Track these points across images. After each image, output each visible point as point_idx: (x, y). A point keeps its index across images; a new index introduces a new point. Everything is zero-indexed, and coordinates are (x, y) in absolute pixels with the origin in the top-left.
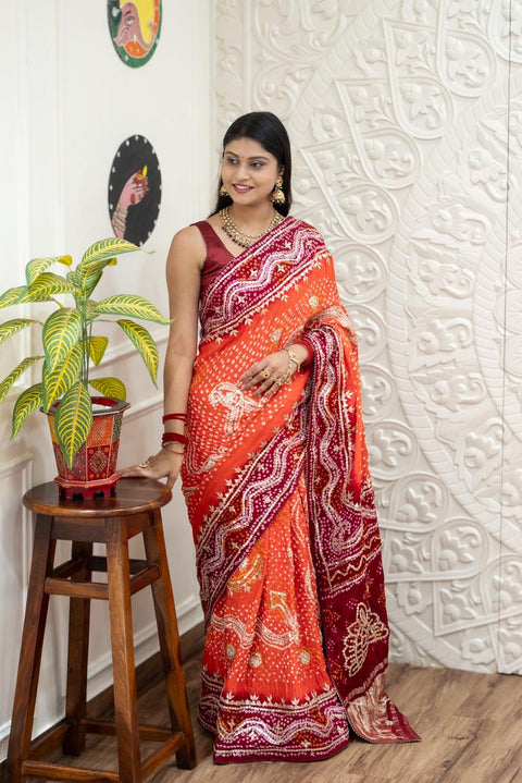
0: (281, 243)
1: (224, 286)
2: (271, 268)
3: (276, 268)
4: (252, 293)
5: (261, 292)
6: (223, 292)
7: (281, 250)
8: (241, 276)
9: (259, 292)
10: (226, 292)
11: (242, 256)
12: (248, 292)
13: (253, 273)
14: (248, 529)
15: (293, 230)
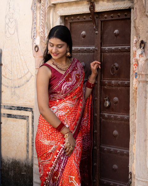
0: (74, 68)
1: (62, 84)
2: (75, 77)
3: (76, 76)
4: (71, 86)
5: (74, 85)
6: (62, 87)
7: (75, 70)
8: (67, 81)
9: (73, 86)
10: (63, 86)
11: (66, 74)
12: (70, 86)
13: (70, 79)
14: (58, 170)
15: (76, 63)
